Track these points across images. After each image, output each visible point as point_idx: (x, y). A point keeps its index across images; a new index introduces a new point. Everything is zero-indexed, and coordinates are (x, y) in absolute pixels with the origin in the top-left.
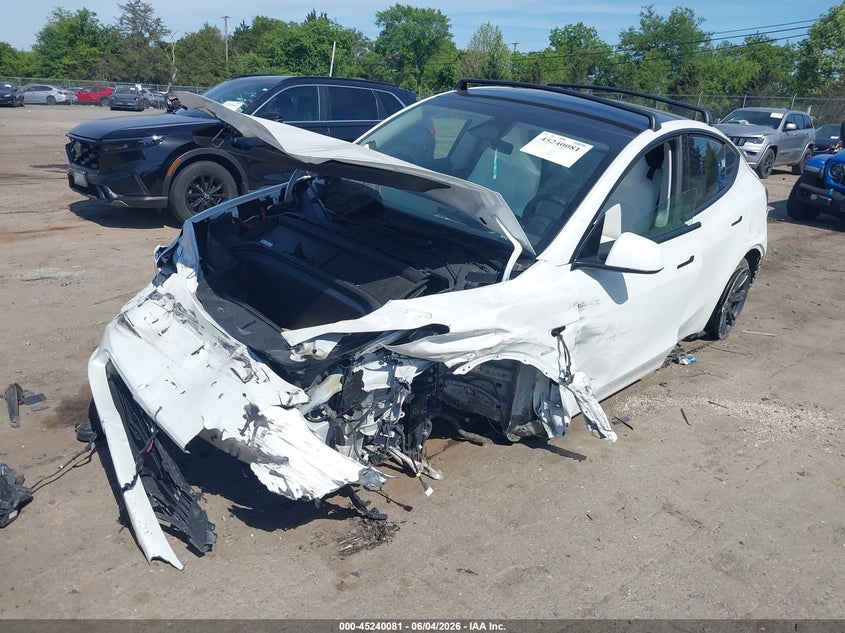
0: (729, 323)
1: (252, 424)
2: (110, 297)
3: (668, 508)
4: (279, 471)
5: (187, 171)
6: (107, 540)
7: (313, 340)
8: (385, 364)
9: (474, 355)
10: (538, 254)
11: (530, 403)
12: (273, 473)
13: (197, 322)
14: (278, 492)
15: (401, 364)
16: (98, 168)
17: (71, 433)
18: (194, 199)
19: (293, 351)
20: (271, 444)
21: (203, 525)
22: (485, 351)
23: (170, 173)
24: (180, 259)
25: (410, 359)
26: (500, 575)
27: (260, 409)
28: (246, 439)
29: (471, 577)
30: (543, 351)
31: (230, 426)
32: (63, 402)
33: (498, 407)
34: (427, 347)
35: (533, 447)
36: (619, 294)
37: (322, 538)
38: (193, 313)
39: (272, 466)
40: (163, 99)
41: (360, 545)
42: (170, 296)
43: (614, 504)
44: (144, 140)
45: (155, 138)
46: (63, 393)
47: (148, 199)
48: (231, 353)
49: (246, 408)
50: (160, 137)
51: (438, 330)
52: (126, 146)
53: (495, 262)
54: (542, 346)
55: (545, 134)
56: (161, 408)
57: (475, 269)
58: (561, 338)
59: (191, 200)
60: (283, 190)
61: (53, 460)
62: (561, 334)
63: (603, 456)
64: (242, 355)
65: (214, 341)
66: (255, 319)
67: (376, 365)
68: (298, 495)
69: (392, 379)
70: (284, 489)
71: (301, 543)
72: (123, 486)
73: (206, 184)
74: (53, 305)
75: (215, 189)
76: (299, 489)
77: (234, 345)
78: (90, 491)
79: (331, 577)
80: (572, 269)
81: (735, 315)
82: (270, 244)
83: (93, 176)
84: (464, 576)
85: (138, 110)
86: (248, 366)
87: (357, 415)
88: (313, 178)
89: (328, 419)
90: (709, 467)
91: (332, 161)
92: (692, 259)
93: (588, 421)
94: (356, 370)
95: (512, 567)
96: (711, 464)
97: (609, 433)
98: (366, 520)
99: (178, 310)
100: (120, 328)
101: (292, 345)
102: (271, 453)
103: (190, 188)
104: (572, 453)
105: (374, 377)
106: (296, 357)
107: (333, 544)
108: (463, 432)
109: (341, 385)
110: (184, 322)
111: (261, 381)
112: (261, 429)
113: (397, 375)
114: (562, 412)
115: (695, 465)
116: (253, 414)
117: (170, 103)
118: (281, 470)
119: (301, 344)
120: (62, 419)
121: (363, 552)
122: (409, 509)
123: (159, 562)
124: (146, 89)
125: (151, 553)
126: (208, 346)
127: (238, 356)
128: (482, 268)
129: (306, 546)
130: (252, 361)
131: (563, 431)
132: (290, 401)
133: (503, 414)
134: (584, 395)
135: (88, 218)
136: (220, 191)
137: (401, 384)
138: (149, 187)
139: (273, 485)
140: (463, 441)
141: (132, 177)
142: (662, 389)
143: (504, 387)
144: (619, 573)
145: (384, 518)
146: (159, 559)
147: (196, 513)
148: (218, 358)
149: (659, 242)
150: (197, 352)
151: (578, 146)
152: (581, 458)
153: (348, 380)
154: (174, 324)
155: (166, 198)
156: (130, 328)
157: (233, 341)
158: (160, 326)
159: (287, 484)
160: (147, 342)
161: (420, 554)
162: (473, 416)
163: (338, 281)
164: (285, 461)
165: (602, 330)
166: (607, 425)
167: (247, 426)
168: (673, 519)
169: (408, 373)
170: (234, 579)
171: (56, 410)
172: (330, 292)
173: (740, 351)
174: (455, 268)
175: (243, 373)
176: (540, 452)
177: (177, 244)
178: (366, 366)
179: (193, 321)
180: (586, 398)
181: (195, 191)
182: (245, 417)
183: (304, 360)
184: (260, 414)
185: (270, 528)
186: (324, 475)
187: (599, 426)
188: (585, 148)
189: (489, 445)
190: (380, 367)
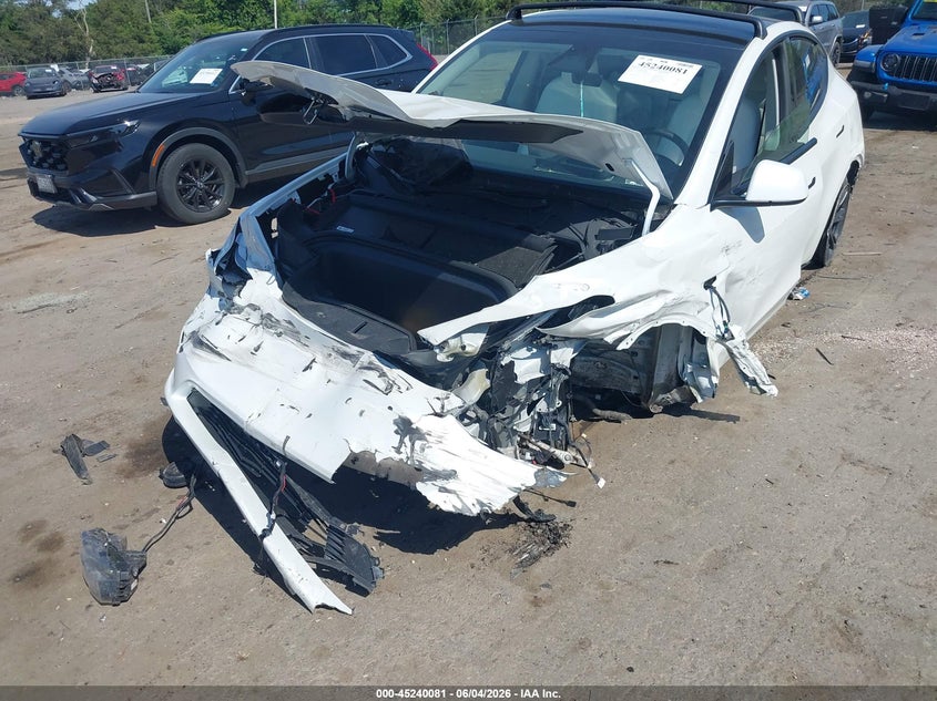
0: (832, 247)
1: (407, 439)
2: (130, 318)
3: (846, 458)
4: (448, 487)
5: (173, 158)
6: (252, 594)
7: (459, 335)
8: (535, 350)
9: (637, 325)
10: (675, 197)
11: (674, 367)
12: (443, 490)
13: (298, 333)
14: (453, 510)
15: (555, 347)
16: (66, 168)
17: (154, 481)
18: (186, 190)
19: (437, 351)
20: (434, 459)
21: (367, 561)
22: (648, 318)
23: (154, 163)
24: (248, 263)
25: (566, 340)
26: (701, 560)
27: (413, 421)
28: (403, 456)
29: (672, 567)
30: (698, 308)
31: (383, 447)
32: (130, 446)
33: (635, 378)
34: (588, 324)
35: (678, 415)
36: (756, 232)
37: (492, 551)
38: (290, 323)
39: (440, 483)
40: (86, 78)
41: (535, 552)
42: (254, 308)
43: (789, 463)
44: (115, 128)
45: (128, 123)
46: (127, 436)
47: (133, 197)
48: (355, 363)
49: (395, 423)
50: (134, 123)
51: (601, 302)
52: (95, 138)
53: (627, 214)
54: (698, 302)
55: (640, 59)
56: (288, 438)
57: (605, 225)
58: (714, 290)
59: (182, 191)
60: (342, 164)
61: (149, 515)
62: (714, 285)
63: (756, 414)
64: (370, 363)
65: (327, 351)
66: (364, 320)
67: (523, 352)
68: (475, 511)
69: (547, 366)
70: (459, 506)
71: (472, 561)
72: (259, 533)
73: (198, 171)
74: (67, 337)
75: (207, 176)
76: (475, 502)
77: (355, 353)
78: (208, 543)
79: (519, 594)
80: (711, 210)
81: (836, 236)
82: (351, 231)
83: (62, 179)
84: (664, 569)
85: (61, 95)
86: (383, 375)
87: (509, 411)
88: (370, 145)
89: (478, 420)
90: (872, 407)
91: (462, 121)
92: (814, 179)
93: (745, 377)
94: (505, 361)
95: (711, 550)
96: (873, 403)
97: (769, 387)
98: (532, 524)
99: (268, 321)
100: (198, 351)
101: (435, 343)
102: (436, 468)
103: (180, 178)
104: (722, 415)
105: (527, 367)
106: (442, 357)
107: (506, 557)
108: (598, 411)
109: (488, 382)
110: (279, 335)
111: (403, 389)
112: (418, 444)
113: (553, 361)
114: (709, 372)
115: (857, 408)
116: (405, 428)
117: (95, 81)
118: (450, 485)
119: (446, 342)
120: (138, 466)
121: (543, 559)
122: (572, 504)
123: (322, 609)
124: (63, 69)
125: (313, 601)
126: (319, 358)
127: (366, 364)
128: (612, 223)
129: (478, 563)
130: (385, 369)
131: (713, 392)
132: (443, 407)
133: (643, 384)
134: (741, 350)
135: (62, 229)
136: (214, 177)
137: (559, 370)
138: (133, 184)
139: (446, 503)
140: (598, 420)
141: (111, 173)
142: (787, 329)
143: (641, 355)
144: (826, 538)
145: (553, 517)
146: (324, 606)
147: (354, 549)
148: (340, 371)
149: (789, 163)
150: (308, 367)
151: (684, 68)
152: (735, 419)
153: (497, 374)
154: (268, 340)
155: (154, 193)
156: (213, 350)
157: (353, 349)
158: (251, 343)
159: (461, 501)
160: (240, 363)
161: (607, 552)
162: (604, 391)
163: (454, 263)
164: (451, 475)
165: (744, 274)
166: (767, 380)
167: (401, 442)
168: (858, 470)
169: (563, 356)
170: (414, 615)
171: (127, 456)
172: (445, 276)
173: (852, 276)
174: (581, 227)
175: (381, 384)
176: (686, 419)
177: (235, 246)
178: (513, 355)
179: (294, 332)
180: (744, 353)
181: (186, 180)
182: (396, 432)
183: (451, 359)
184: (414, 426)
185: (430, 551)
186: (499, 483)
187: (758, 381)
188: (695, 69)
189: (629, 422)
190: (529, 354)
